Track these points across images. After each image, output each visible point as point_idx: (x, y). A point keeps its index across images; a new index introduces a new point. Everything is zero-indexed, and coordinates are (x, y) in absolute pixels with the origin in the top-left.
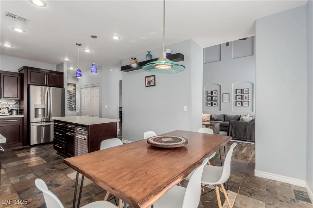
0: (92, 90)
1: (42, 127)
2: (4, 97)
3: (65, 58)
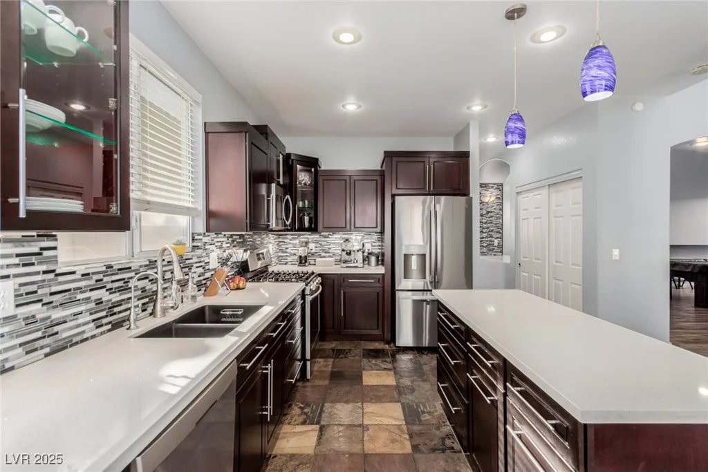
1: (425, 303)
2: (356, 226)
3: (473, 106)
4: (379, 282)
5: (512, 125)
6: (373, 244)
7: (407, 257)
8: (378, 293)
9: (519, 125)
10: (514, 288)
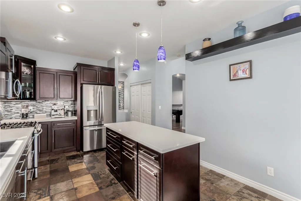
0: (142, 88)
1: (95, 131)
2: (60, 97)
3: (117, 51)
4: (74, 124)
5: (135, 63)
6: (69, 106)
7: (89, 112)
8: (74, 129)
9: (138, 64)
10: (129, 121)
